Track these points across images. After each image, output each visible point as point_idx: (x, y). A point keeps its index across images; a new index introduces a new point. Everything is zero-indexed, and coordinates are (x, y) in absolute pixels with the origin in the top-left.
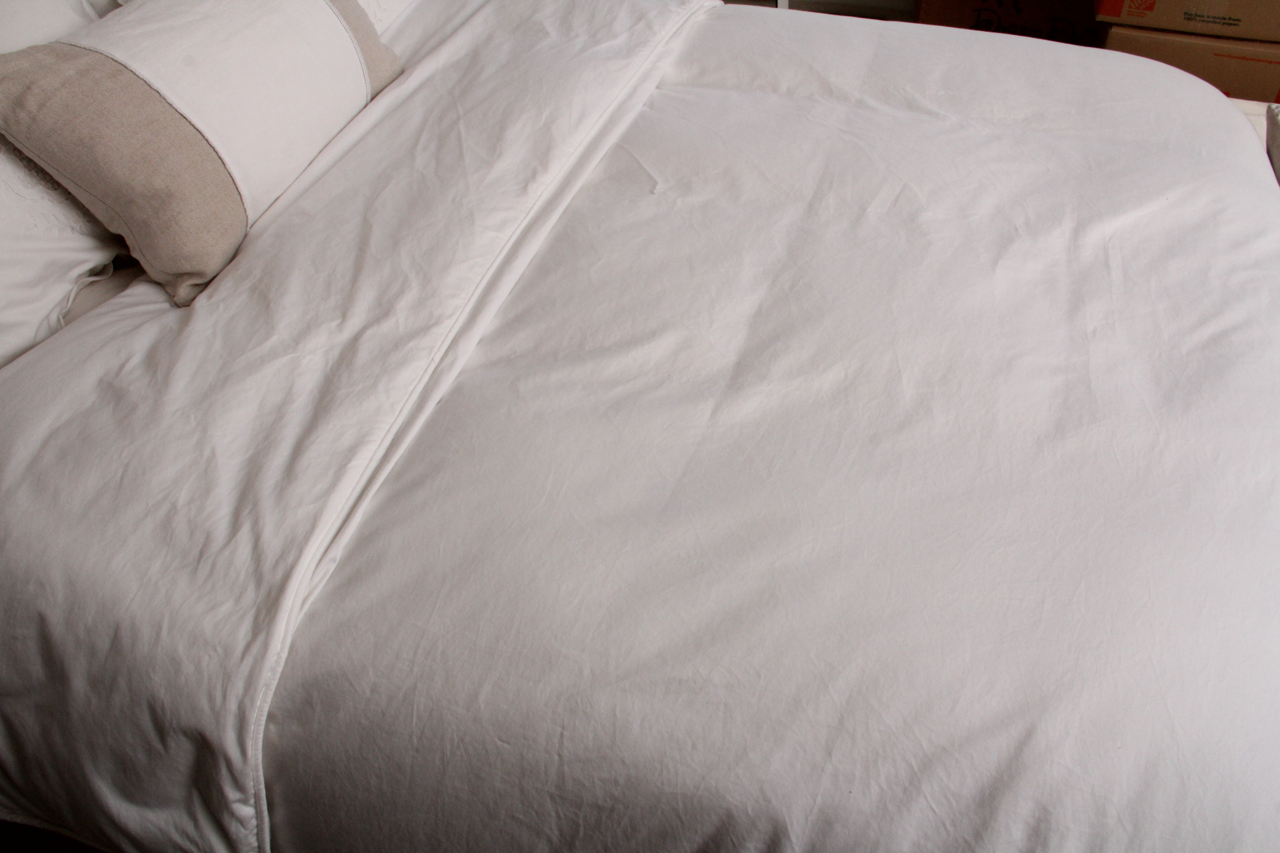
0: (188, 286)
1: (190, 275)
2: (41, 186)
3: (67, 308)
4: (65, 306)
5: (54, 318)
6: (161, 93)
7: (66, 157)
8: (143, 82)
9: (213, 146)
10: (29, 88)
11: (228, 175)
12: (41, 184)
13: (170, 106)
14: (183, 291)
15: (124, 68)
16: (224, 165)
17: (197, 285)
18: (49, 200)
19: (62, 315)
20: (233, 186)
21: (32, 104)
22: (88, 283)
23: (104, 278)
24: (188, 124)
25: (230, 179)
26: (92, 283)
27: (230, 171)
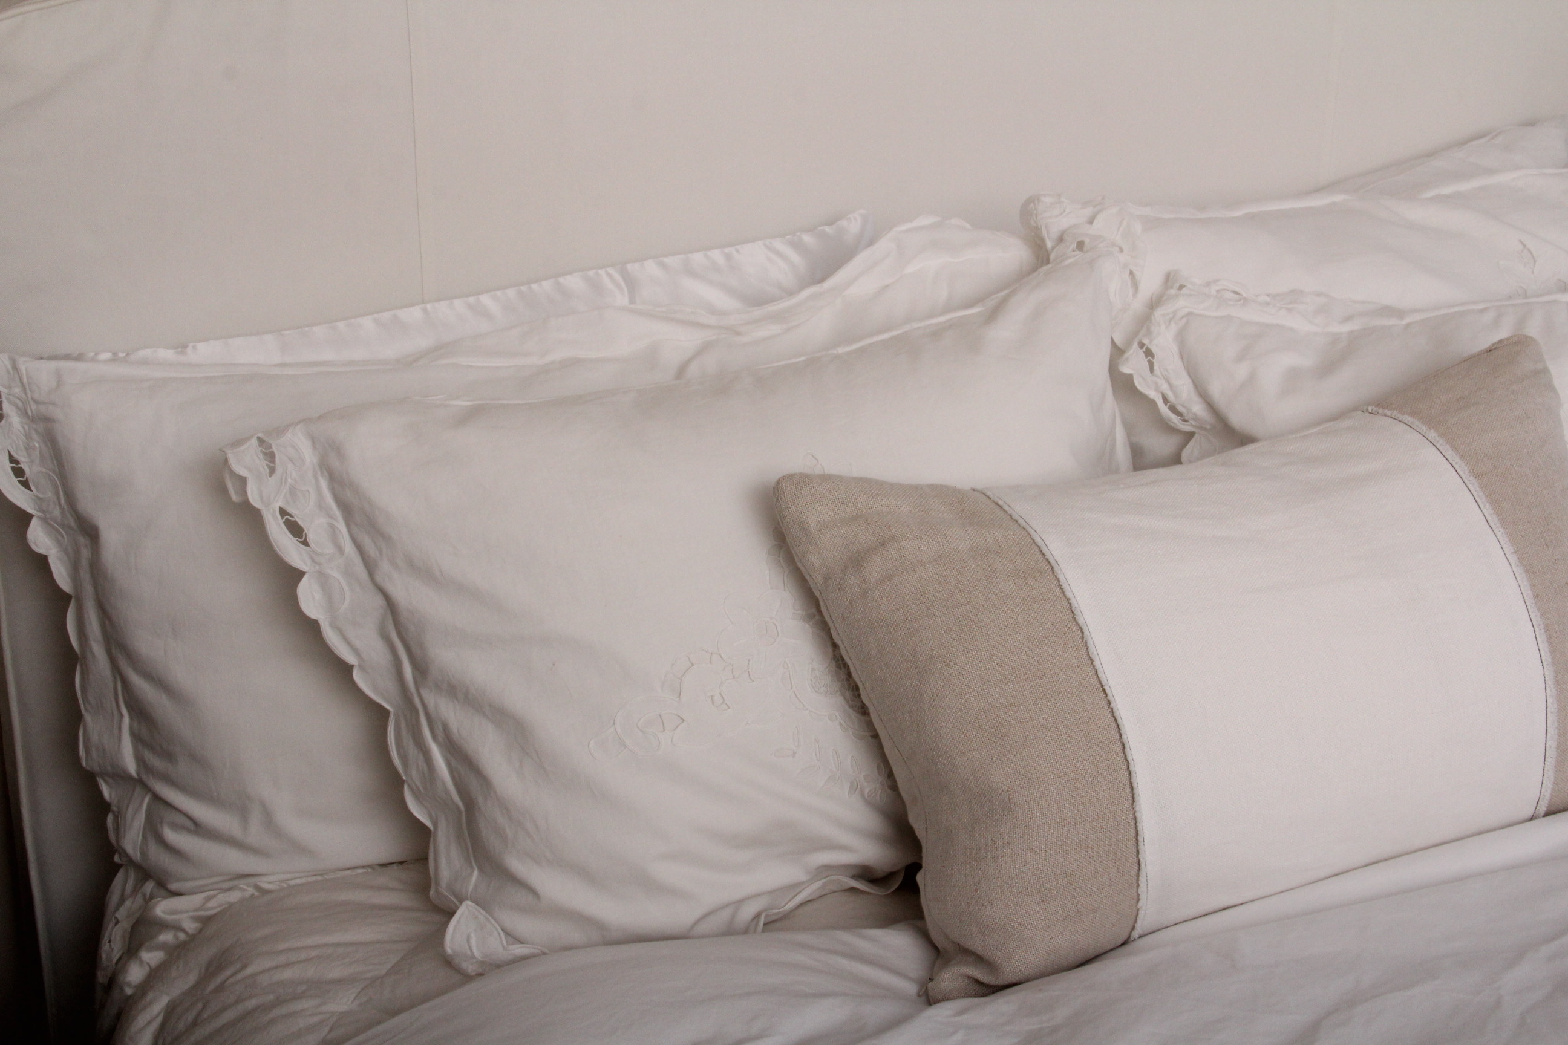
0: (962, 975)
1: (979, 959)
2: (842, 698)
3: (782, 909)
4: (782, 905)
5: (748, 911)
6: (1086, 633)
7: (882, 670)
8: (1066, 606)
9: (1130, 759)
10: (883, 544)
11: (1132, 823)
12: (843, 695)
13: (1089, 662)
14: (950, 978)
15: (1049, 571)
16: (1134, 801)
17: (978, 982)
18: (841, 724)
19: (766, 916)
20: (1132, 843)
21: (874, 569)
22: (847, 887)
23: (877, 893)
24: (1104, 703)
25: (1132, 831)
26: (853, 889)
27: (1138, 815)
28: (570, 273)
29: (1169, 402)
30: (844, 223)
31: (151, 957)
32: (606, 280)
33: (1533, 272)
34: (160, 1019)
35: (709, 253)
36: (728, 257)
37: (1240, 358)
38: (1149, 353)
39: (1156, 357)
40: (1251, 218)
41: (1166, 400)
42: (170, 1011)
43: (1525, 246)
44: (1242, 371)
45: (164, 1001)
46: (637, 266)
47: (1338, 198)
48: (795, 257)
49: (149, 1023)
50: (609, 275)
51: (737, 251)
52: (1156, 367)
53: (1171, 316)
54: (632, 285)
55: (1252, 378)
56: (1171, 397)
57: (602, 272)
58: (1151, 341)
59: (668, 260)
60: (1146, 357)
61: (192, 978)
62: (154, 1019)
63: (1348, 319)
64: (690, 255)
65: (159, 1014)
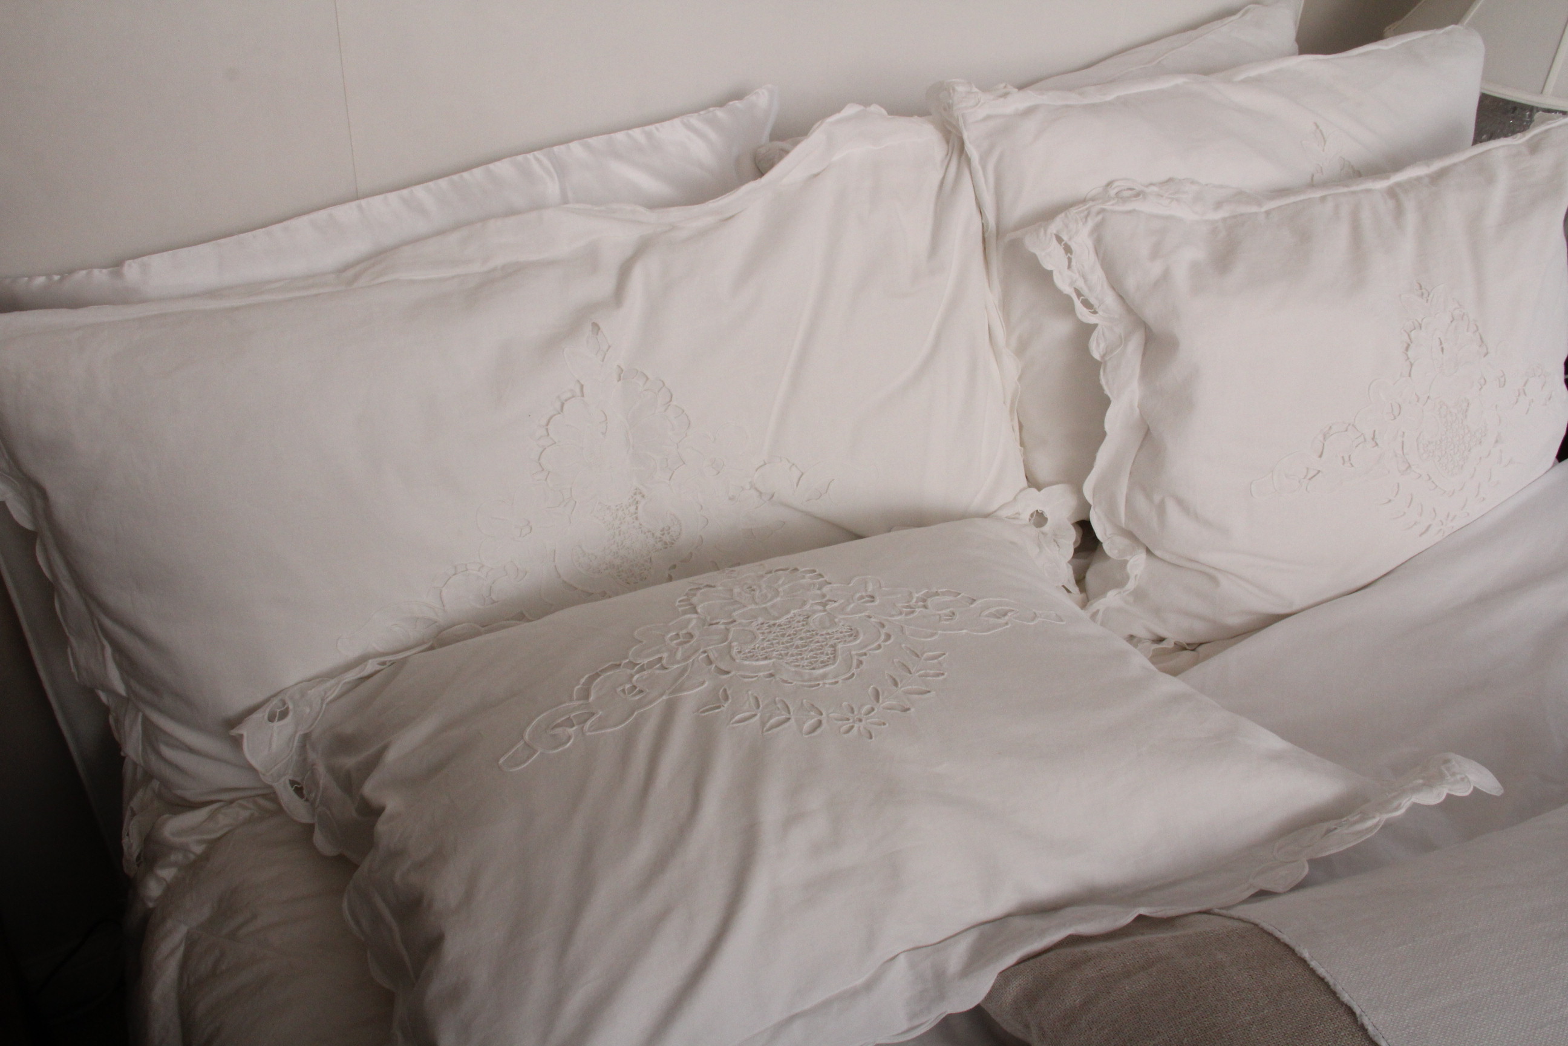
28: (498, 159)
29: (1083, 295)
30: (752, 98)
31: (167, 873)
32: (535, 166)
33: (1323, 150)
34: (182, 949)
35: (630, 132)
36: (649, 136)
37: (1155, 254)
38: (1068, 249)
39: (1074, 253)
40: (1124, 103)
41: (1079, 293)
42: (191, 943)
43: (1318, 127)
44: (1156, 269)
45: (183, 929)
46: (563, 147)
47: (1180, 80)
48: (712, 135)
49: (172, 952)
50: (537, 159)
51: (657, 129)
52: (1073, 263)
53: (1086, 212)
54: (561, 170)
55: (1166, 276)
56: (1085, 291)
57: (530, 156)
58: (1070, 239)
59: (592, 141)
60: (1066, 253)
61: (206, 912)
62: (177, 947)
63: (1218, 205)
64: (612, 135)
65: (181, 942)
